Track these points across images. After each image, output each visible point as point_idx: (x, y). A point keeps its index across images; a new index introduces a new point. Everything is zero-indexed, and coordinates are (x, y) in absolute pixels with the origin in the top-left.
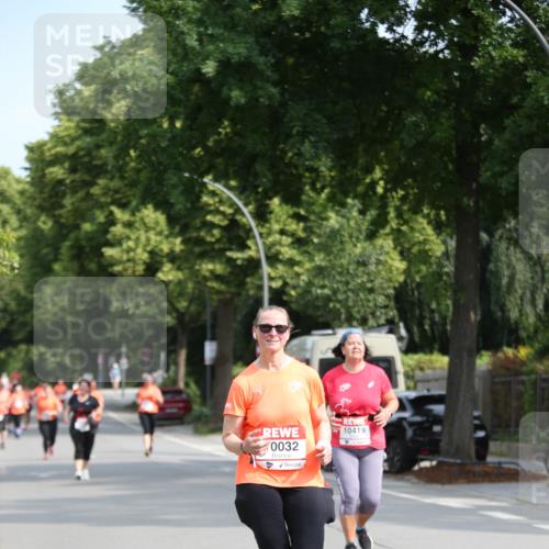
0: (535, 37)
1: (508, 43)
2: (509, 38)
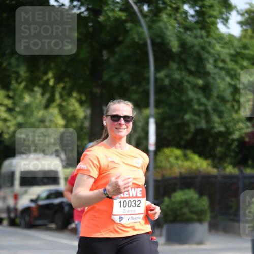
0: (131, 7)
1: (117, 9)
2: (117, 7)
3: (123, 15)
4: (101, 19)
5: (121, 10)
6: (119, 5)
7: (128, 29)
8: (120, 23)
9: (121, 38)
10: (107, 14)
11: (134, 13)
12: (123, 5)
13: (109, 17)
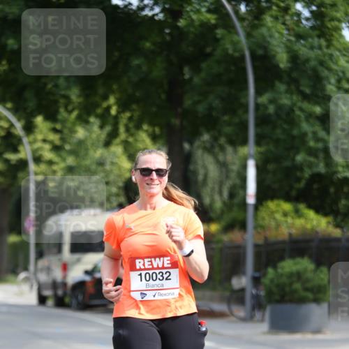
0: (223, 6)
1: (204, 10)
2: (205, 6)
3: (212, 18)
4: (182, 23)
5: (209, 11)
6: (207, 4)
7: (219, 36)
8: (207, 29)
9: (208, 50)
10: (190, 17)
11: (228, 14)
12: (212, 4)
13: (192, 20)
